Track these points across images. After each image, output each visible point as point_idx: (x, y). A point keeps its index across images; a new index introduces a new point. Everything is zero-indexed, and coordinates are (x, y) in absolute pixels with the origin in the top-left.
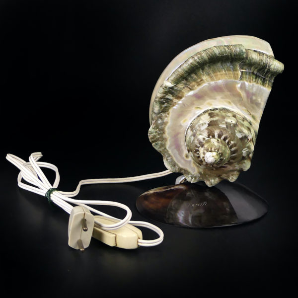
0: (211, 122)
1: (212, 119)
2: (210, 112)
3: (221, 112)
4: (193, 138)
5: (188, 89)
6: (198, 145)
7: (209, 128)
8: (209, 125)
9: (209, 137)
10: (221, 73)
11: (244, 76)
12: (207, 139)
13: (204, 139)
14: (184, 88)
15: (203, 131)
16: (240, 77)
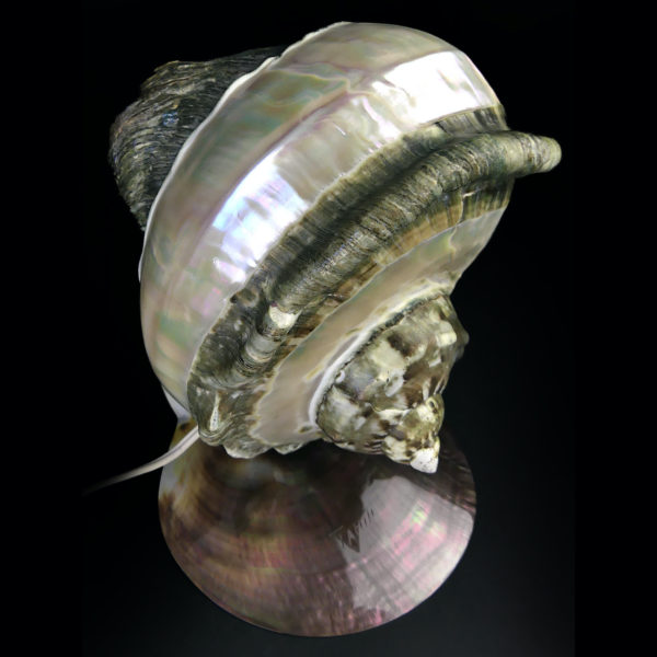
0: (409, 369)
1: (411, 360)
2: (387, 332)
3: (414, 319)
4: (362, 420)
5: (335, 303)
6: (382, 433)
7: (409, 385)
8: (406, 377)
9: (410, 406)
10: (422, 227)
11: (470, 208)
12: (405, 412)
13: (398, 417)
14: (321, 304)
15: (393, 399)
16: (461, 215)
